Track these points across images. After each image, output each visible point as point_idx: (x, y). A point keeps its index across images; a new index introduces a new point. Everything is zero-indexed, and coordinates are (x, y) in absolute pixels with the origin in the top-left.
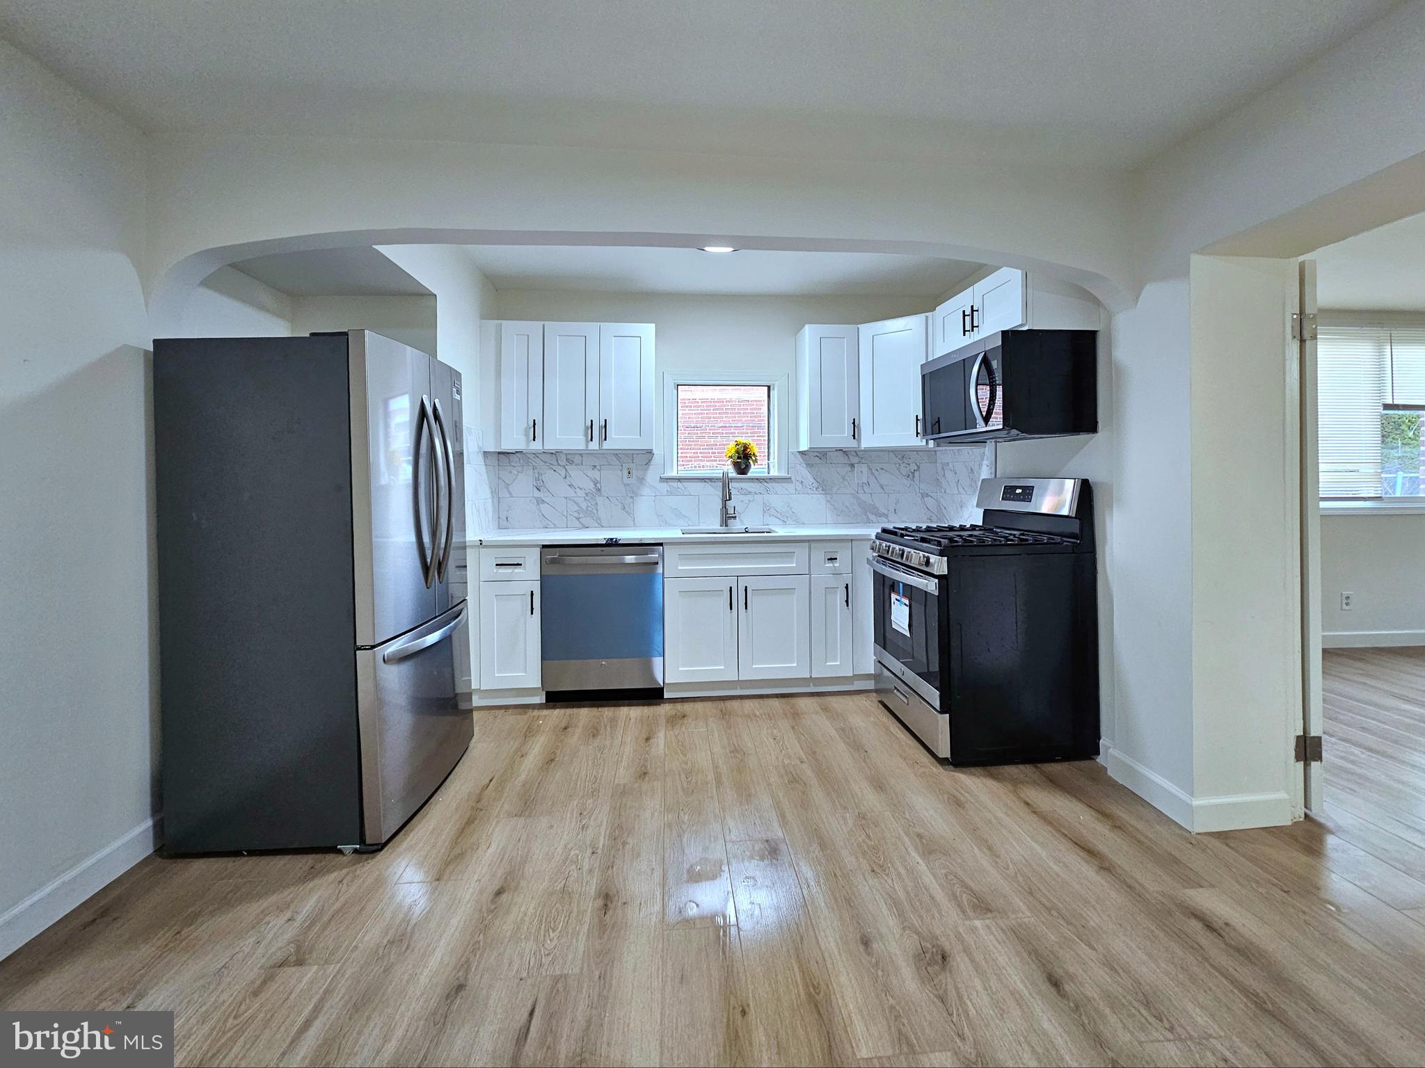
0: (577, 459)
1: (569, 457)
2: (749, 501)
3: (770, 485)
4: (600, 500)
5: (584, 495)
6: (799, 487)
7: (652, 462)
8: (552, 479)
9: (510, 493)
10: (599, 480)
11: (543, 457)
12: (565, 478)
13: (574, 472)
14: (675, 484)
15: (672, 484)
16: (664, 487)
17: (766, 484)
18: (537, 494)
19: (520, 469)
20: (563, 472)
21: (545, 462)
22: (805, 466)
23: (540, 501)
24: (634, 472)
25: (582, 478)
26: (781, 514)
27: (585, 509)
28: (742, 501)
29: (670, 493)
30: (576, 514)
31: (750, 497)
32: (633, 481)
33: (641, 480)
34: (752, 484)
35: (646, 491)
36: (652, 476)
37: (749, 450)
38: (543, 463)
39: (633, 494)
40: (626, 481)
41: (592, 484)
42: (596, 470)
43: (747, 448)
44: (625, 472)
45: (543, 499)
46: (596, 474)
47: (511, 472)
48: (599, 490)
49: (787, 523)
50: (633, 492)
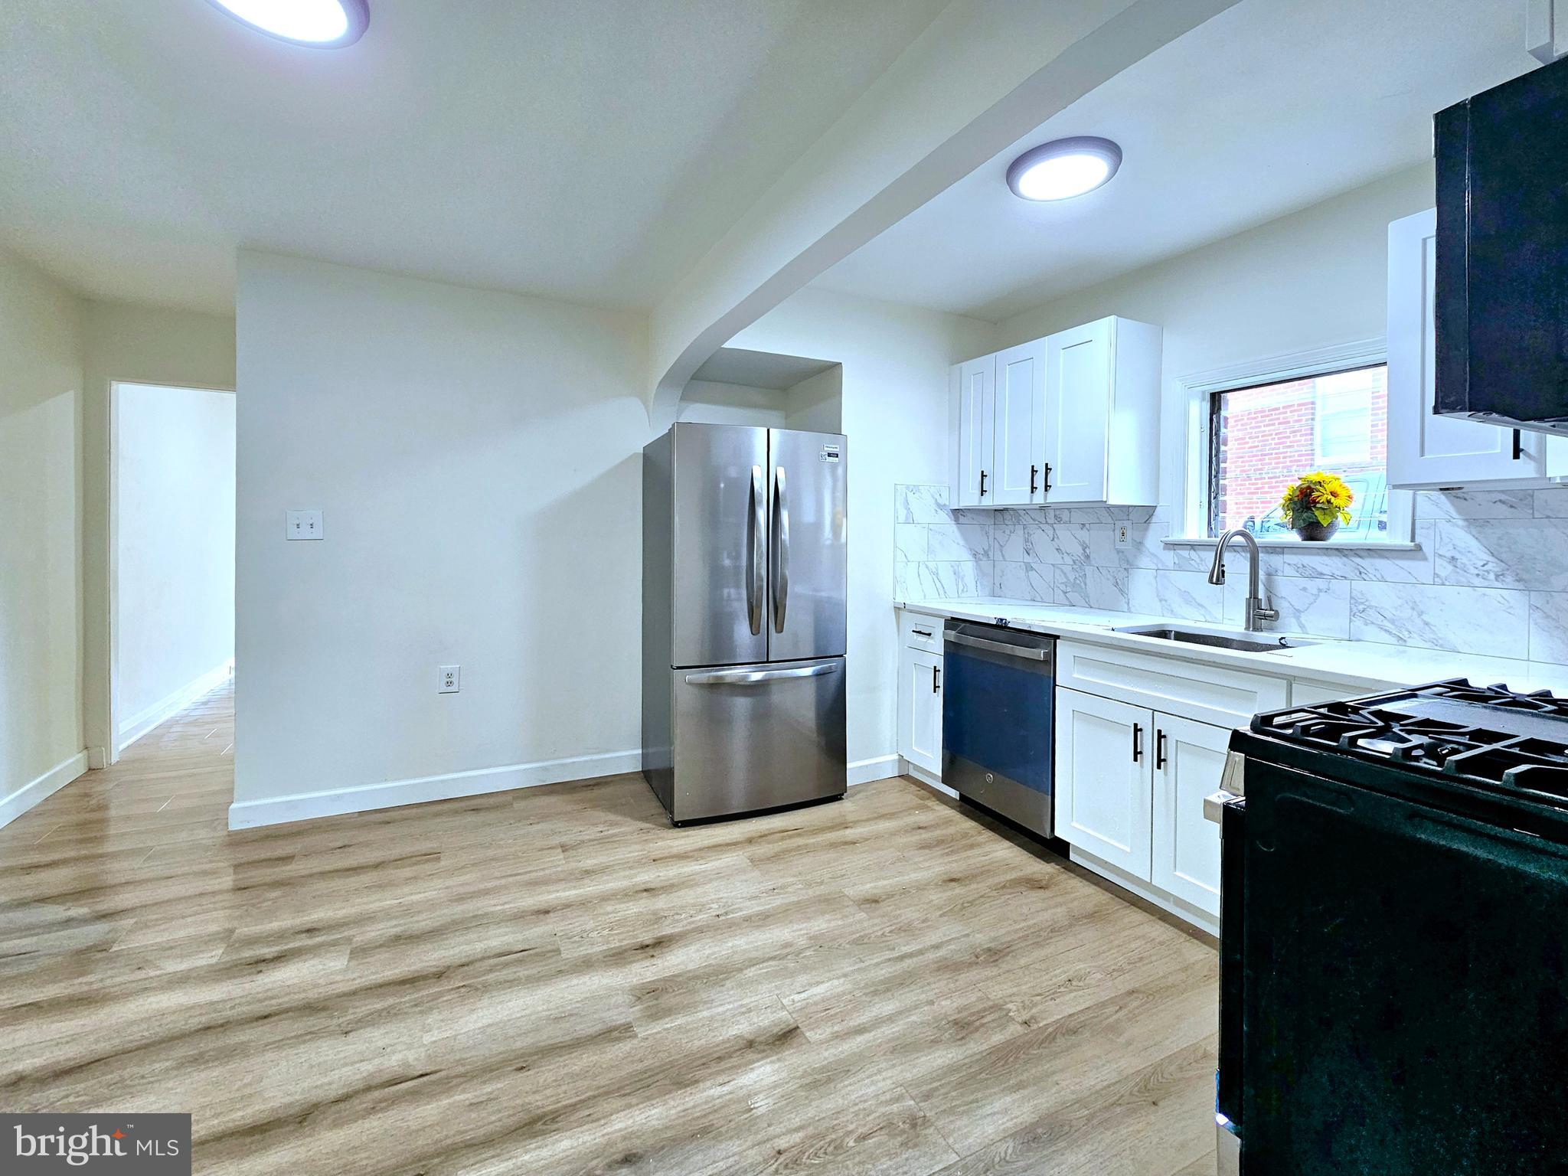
0: (1065, 516)
1: (1057, 513)
2: (1320, 590)
3: (1366, 563)
4: (1088, 570)
5: (1072, 563)
6: (1445, 569)
7: (1154, 519)
8: (1040, 538)
9: (1003, 556)
10: (1087, 542)
11: (1032, 514)
12: (1053, 540)
13: (1062, 532)
14: (1185, 553)
15: (1180, 552)
16: (1169, 557)
17: (1358, 560)
18: (1028, 559)
19: (1011, 528)
20: (1051, 533)
21: (1034, 520)
22: (1461, 523)
23: (1029, 568)
24: (1128, 533)
25: (1069, 539)
26: (1392, 622)
27: (1072, 581)
28: (1305, 589)
29: (1179, 568)
30: (1063, 587)
31: (1321, 583)
32: (1127, 546)
33: (1139, 545)
34: (1326, 559)
35: (1144, 561)
36: (1153, 540)
37: (1316, 494)
38: (1032, 522)
39: (1128, 565)
40: (1120, 546)
41: (1080, 548)
42: (1085, 529)
43: (1312, 490)
44: (1118, 533)
45: (1032, 565)
46: (1083, 535)
47: (1004, 532)
48: (1088, 557)
49: (1410, 642)
50: (1128, 561)
